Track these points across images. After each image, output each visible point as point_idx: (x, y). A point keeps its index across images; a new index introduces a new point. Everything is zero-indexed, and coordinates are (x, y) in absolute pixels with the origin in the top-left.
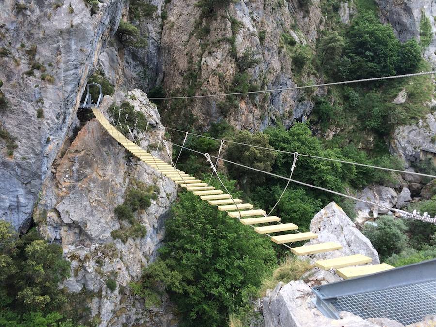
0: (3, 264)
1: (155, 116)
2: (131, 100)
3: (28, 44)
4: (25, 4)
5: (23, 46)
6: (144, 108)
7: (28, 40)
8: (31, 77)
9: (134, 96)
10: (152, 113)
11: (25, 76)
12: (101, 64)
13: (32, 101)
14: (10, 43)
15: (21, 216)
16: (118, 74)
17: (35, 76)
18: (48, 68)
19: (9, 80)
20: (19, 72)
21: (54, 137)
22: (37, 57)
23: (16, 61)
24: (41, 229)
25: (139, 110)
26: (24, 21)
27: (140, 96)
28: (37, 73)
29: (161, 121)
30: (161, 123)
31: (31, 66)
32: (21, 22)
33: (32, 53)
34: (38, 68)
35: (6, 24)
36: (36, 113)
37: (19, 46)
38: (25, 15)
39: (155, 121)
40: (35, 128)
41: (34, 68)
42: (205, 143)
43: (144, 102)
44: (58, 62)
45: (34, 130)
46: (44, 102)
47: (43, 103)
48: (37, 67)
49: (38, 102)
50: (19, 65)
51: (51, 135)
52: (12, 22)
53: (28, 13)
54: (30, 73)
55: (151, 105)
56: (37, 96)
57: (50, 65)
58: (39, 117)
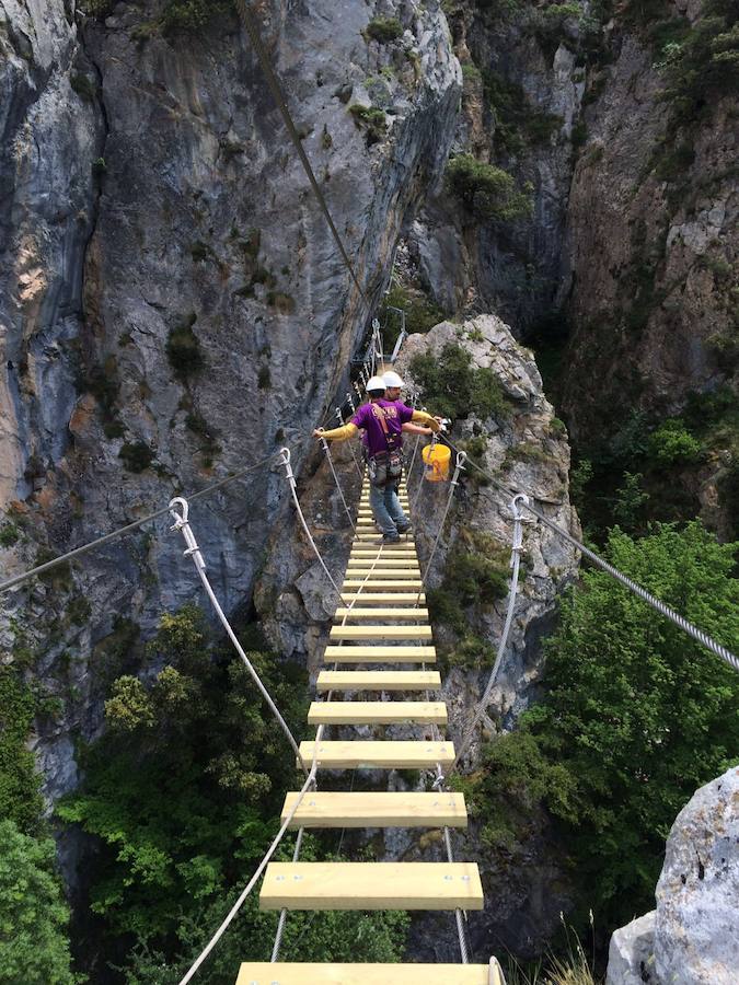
0: (182, 696)
1: (526, 379)
2: (471, 342)
3: (244, 229)
4: (239, 141)
5: (235, 234)
6: (501, 360)
7: (244, 221)
8: (250, 302)
9: (478, 331)
10: (520, 370)
11: (238, 297)
12: (424, 266)
13: (249, 352)
14: (211, 231)
15: (229, 596)
16: (461, 285)
17: (256, 299)
18: (281, 278)
19: (206, 310)
20: (226, 290)
21: (292, 430)
22: (261, 256)
23: (221, 267)
24: (265, 627)
25: (486, 365)
26: (238, 179)
27: (493, 332)
28: (261, 291)
29: (545, 390)
30: (542, 395)
31: (249, 277)
32: (232, 182)
33: (251, 248)
34: (262, 280)
35: (206, 190)
36: (256, 377)
37: (227, 234)
38: (239, 167)
39: (526, 390)
40: (253, 410)
41: (255, 280)
42: (669, 443)
43: (502, 346)
44: (300, 264)
45: (251, 413)
46: (273, 352)
47: (269, 356)
48: (260, 277)
49: (259, 354)
50: (227, 276)
51: (285, 425)
52: (216, 185)
53: (246, 160)
54: (247, 292)
55: (519, 353)
56: (259, 341)
57: (285, 271)
58: (260, 386)
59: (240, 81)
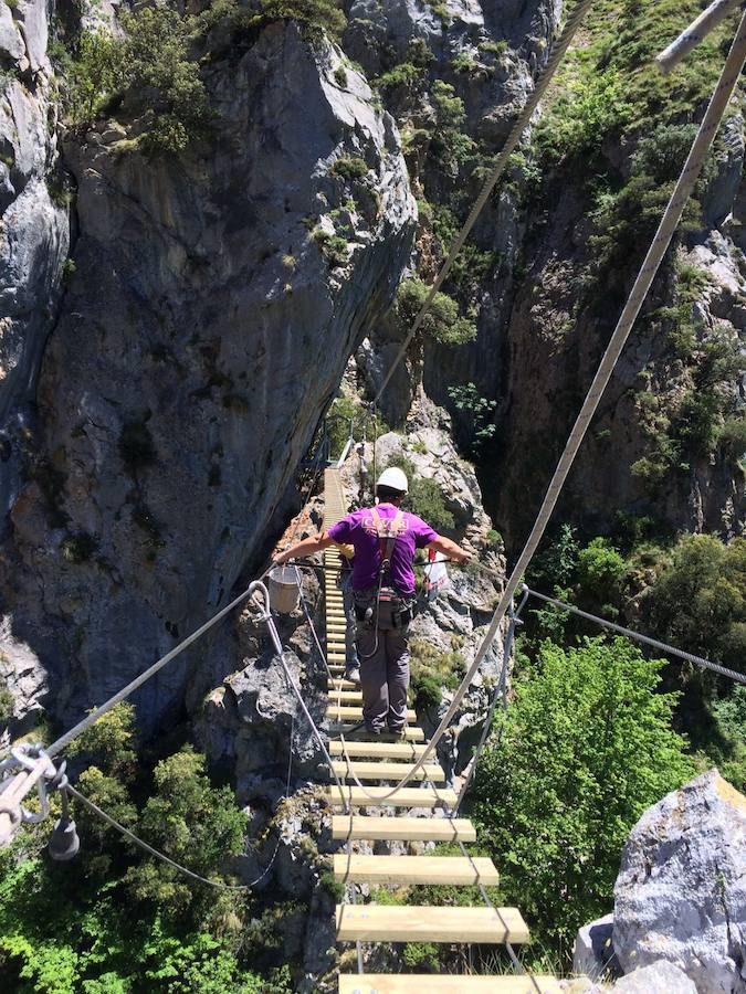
0: (105, 798)
1: (467, 493)
2: (415, 453)
3: (206, 335)
4: (206, 254)
5: (196, 338)
6: (443, 471)
7: (205, 327)
8: (205, 403)
9: (423, 443)
10: (460, 483)
11: (194, 398)
13: (202, 451)
14: (173, 334)
15: (160, 694)
17: (212, 400)
18: (237, 381)
19: (162, 409)
20: (183, 390)
21: (239, 529)
22: (221, 358)
23: (180, 368)
24: (195, 729)
25: (430, 476)
26: (203, 288)
27: (437, 444)
28: (218, 393)
29: (484, 502)
30: (481, 508)
31: (207, 380)
32: (197, 290)
33: (210, 353)
34: (219, 383)
35: (170, 296)
36: (206, 475)
37: (188, 337)
38: (204, 277)
39: (467, 501)
40: (201, 507)
41: (212, 382)
42: (598, 560)
43: (445, 459)
44: (258, 370)
45: (198, 510)
46: (225, 452)
47: (221, 455)
48: (217, 379)
49: (211, 453)
50: (185, 377)
51: (232, 524)
52: (181, 292)
53: (212, 272)
54: (204, 393)
55: (460, 466)
56: (211, 439)
57: (243, 375)
58: (210, 484)
59: (211, 201)
